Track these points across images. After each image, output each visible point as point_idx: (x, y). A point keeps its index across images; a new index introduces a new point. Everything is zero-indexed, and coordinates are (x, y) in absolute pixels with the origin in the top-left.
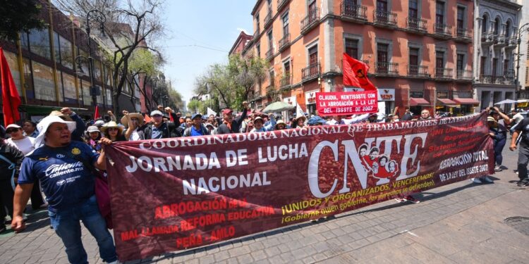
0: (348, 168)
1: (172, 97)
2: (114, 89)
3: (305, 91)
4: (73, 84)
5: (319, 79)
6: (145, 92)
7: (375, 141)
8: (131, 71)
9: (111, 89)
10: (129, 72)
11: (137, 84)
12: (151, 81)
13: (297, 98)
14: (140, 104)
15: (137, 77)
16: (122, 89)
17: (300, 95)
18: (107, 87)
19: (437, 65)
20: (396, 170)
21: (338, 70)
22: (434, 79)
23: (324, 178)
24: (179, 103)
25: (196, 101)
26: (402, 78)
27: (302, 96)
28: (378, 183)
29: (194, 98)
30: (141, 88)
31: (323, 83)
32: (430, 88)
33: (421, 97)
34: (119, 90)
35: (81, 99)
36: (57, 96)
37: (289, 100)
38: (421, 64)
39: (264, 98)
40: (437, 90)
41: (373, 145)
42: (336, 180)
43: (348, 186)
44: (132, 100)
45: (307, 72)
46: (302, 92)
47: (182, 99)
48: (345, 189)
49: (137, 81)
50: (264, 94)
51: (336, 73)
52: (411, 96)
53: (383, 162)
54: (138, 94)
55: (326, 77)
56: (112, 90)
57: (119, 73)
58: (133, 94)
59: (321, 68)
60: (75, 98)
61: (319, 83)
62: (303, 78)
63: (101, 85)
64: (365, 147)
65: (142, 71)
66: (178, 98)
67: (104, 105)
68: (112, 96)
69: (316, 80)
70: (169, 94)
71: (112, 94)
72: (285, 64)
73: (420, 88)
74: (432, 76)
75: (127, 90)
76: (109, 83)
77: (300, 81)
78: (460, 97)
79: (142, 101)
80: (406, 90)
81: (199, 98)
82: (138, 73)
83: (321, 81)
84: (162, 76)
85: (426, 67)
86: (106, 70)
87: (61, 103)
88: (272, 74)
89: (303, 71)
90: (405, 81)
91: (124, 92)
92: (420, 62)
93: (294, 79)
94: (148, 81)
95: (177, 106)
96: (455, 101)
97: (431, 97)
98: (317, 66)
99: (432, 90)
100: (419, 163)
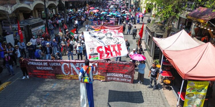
0: (73, 69)
7: (80, 64)
23: (66, 71)
42: (69, 72)
48: (72, 74)
100: (97, 71)
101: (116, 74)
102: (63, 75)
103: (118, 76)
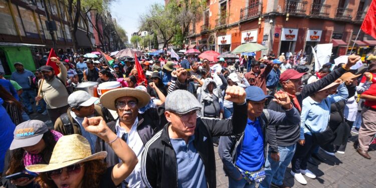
1: (118, 33)
2: (71, 24)
3: (241, 30)
4: (32, 18)
5: (260, 19)
6: (98, 28)
8: (84, 8)
9: (68, 24)
10: (82, 8)
11: (90, 21)
12: (102, 18)
13: (232, 37)
14: (94, 38)
15: (89, 14)
16: (78, 25)
17: (236, 34)
18: (64, 23)
19: (359, 8)
21: (280, 11)
22: (354, 22)
24: (124, 38)
25: (137, 36)
26: (330, 20)
27: (238, 35)
29: (135, 33)
30: (94, 24)
31: (263, 23)
32: (348, 30)
33: (340, 38)
34: (75, 26)
35: (42, 33)
36: (17, 30)
37: (224, 38)
38: (347, 7)
39: (198, 36)
40: (353, 33)
44: (88, 35)
45: (246, 12)
46: (238, 31)
47: (127, 35)
49: (90, 18)
50: (198, 32)
51: (278, 13)
52: (333, 37)
54: (92, 30)
55: (267, 17)
56: (69, 26)
57: (73, 10)
58: (88, 30)
59: (262, 8)
60: (36, 33)
61: (259, 23)
62: (241, 18)
63: (59, 20)
65: (94, 8)
66: (124, 34)
67: (64, 39)
68: (71, 31)
69: (257, 20)
70: (117, 30)
71: (70, 29)
72: (222, 5)
73: (340, 30)
74: (353, 20)
75: (83, 26)
76: (66, 19)
77: (238, 21)
78: (368, 39)
79: (96, 35)
80: (330, 32)
81: (139, 34)
82: (90, 10)
83: (262, 21)
84: (109, 14)
85: (351, 10)
86: (62, 7)
87: (23, 37)
88: (207, 14)
89: (242, 11)
90: (331, 23)
91: (80, 28)
92: (346, 6)
93: (231, 19)
94: (99, 18)
95: (123, 40)
96: (365, 42)
97: (347, 38)
98: (257, 6)
99: (350, 32)
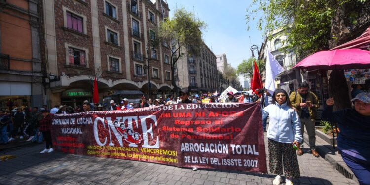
0: (111, 133)
7: (122, 119)
20: (140, 139)
23: (101, 135)
28: (130, 145)
41: (121, 121)
42: (106, 138)
43: (113, 142)
48: (112, 144)
53: (130, 132)
64: (117, 122)
100: (158, 137)
101: (207, 144)
102: (96, 148)
103: (213, 151)
